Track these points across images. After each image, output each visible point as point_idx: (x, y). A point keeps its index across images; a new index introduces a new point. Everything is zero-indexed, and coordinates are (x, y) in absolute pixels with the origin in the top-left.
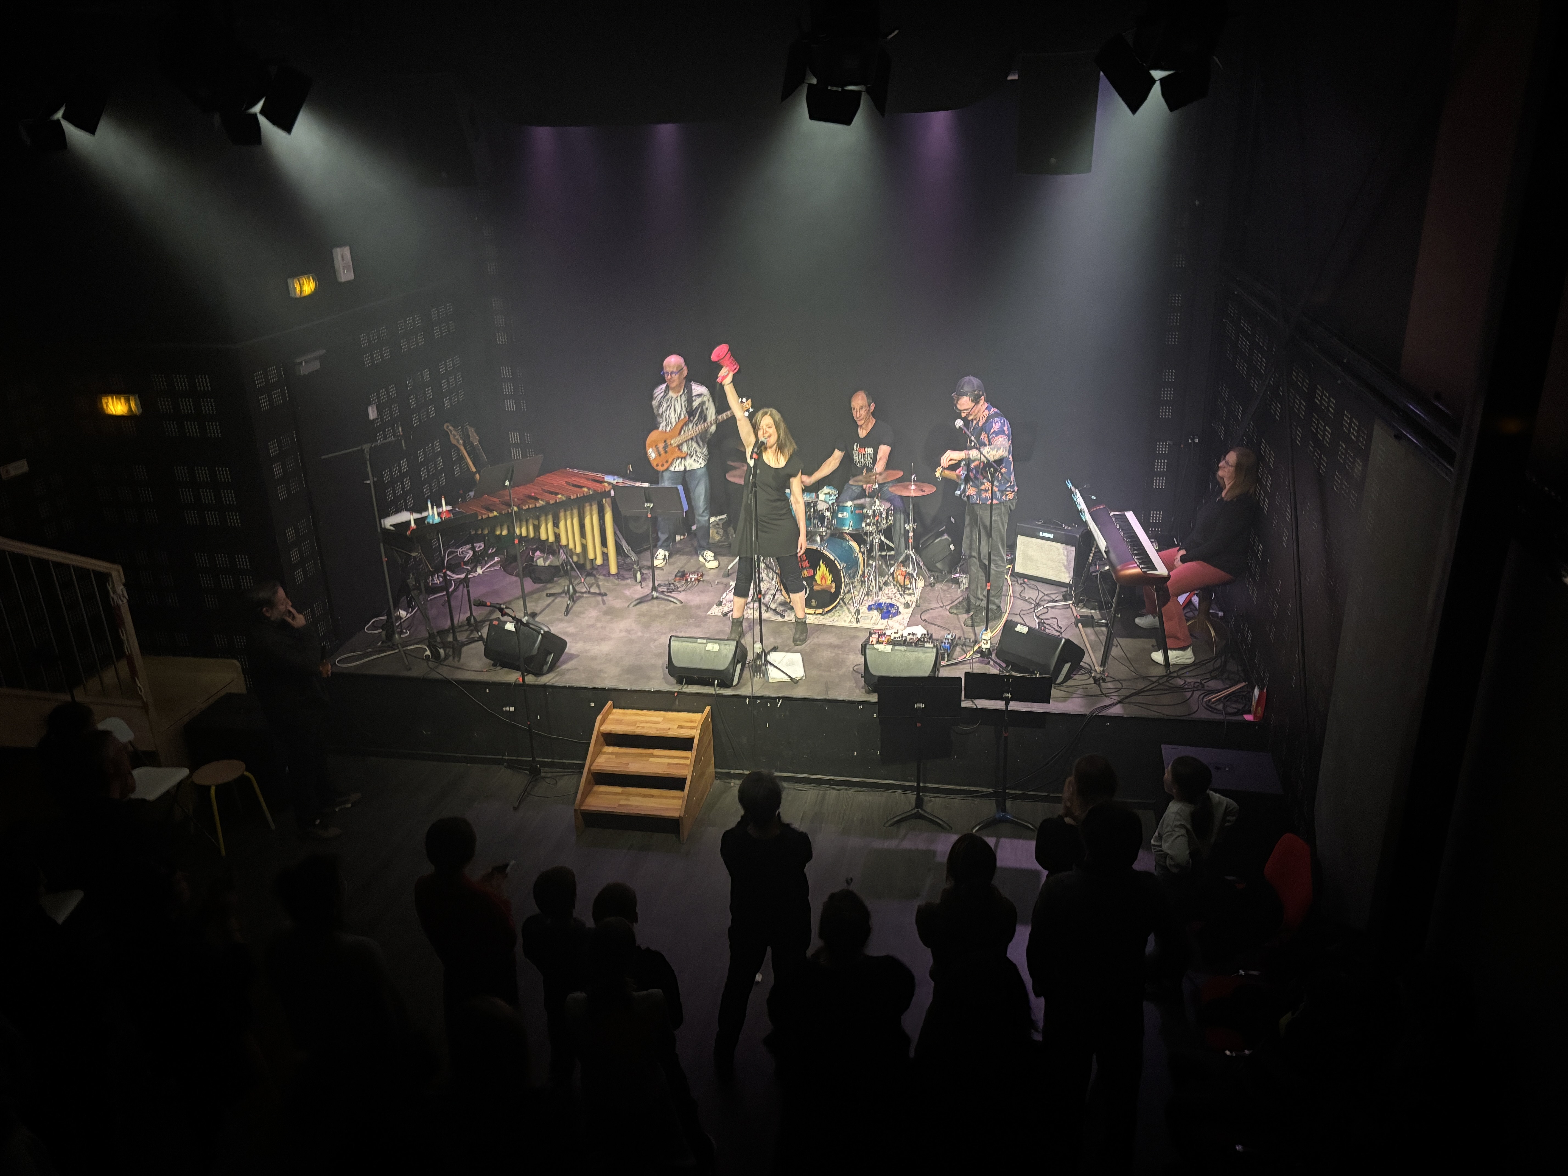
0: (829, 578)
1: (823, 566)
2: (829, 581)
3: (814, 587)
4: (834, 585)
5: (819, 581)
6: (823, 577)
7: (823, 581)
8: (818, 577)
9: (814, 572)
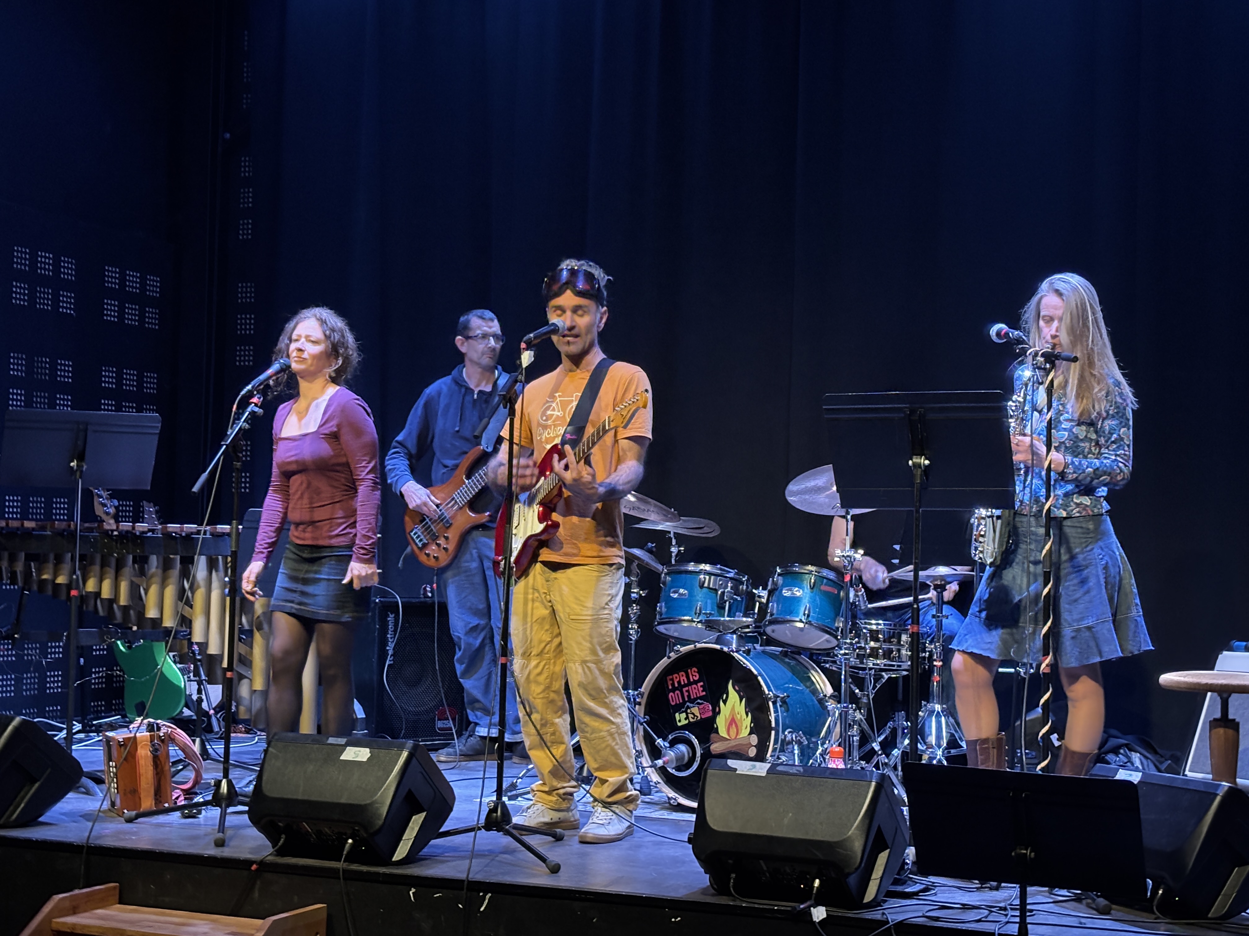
0: (746, 722)
1: (733, 694)
2: (745, 732)
3: (712, 747)
4: (754, 739)
5: (723, 732)
6: (733, 722)
7: (733, 731)
8: (721, 722)
9: (714, 710)
